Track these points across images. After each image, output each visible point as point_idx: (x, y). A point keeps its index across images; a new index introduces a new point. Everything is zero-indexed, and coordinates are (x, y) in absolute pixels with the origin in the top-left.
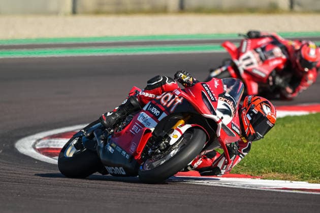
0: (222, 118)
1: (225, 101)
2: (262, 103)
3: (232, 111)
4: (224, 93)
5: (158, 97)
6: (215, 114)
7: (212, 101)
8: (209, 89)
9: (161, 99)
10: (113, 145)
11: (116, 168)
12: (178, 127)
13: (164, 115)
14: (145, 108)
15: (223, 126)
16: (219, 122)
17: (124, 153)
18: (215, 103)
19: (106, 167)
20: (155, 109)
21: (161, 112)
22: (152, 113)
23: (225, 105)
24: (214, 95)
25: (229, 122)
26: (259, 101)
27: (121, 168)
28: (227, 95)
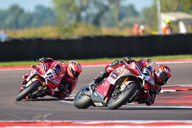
0: (145, 77)
1: (146, 69)
2: (164, 67)
3: (150, 74)
4: (146, 66)
6: (141, 76)
10: (97, 93)
11: (99, 103)
12: (125, 83)
13: (119, 77)
14: (110, 75)
15: (146, 81)
16: (143, 79)
17: (102, 96)
18: (142, 71)
19: (94, 103)
20: (115, 75)
21: (117, 76)
22: (114, 77)
23: (146, 71)
24: (140, 67)
25: (149, 79)
26: (162, 67)
27: (101, 103)
28: (147, 66)
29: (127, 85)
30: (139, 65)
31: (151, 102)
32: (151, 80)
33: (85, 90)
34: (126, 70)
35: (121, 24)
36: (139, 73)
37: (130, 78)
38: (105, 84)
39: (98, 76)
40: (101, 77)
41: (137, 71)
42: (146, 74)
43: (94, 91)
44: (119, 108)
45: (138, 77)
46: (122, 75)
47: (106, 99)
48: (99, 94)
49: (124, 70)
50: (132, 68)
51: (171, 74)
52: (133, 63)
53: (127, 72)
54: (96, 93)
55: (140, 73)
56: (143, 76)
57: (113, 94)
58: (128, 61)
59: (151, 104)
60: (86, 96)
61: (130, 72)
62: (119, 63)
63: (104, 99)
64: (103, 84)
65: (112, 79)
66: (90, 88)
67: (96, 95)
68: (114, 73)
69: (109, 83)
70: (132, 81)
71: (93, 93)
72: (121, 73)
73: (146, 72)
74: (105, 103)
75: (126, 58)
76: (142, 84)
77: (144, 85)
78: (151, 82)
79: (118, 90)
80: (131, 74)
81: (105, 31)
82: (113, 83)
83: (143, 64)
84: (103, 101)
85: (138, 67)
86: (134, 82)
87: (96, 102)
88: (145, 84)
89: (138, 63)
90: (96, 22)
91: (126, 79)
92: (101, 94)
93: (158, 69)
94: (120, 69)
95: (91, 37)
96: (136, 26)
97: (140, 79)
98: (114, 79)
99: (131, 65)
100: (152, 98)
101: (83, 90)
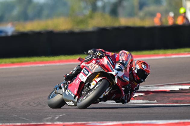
0: (117, 73)
1: (120, 65)
2: (142, 63)
3: (123, 69)
4: (119, 61)
5: (88, 65)
6: (113, 71)
7: (112, 65)
8: (111, 59)
9: (89, 66)
10: (69, 91)
12: (96, 79)
13: (90, 74)
14: (82, 71)
15: (118, 77)
16: (116, 75)
17: (72, 94)
18: (114, 66)
19: (66, 102)
20: (86, 71)
21: (89, 72)
22: (85, 73)
23: (119, 66)
24: (113, 62)
25: (122, 75)
26: (140, 63)
27: (72, 102)
28: (121, 61)
29: (97, 82)
30: (111, 60)
31: (127, 101)
32: (125, 76)
33: (58, 88)
34: (97, 66)
35: (141, 14)
36: (110, 69)
37: (101, 74)
38: (76, 81)
39: (70, 73)
40: (74, 73)
41: (109, 66)
42: (118, 70)
43: (66, 89)
44: (88, 107)
45: (110, 72)
46: (93, 71)
47: (77, 97)
48: (70, 93)
49: (96, 66)
50: (103, 63)
51: (150, 71)
52: (105, 57)
53: (98, 68)
54: (67, 91)
55: (112, 68)
56: (115, 72)
57: (83, 92)
58: (99, 55)
59: (126, 102)
60: (59, 94)
61: (101, 67)
62: (94, 58)
63: (75, 98)
64: (74, 81)
65: (84, 76)
66: (62, 85)
67: (67, 93)
68: (86, 69)
69: (80, 80)
70: (103, 78)
71: (65, 91)
72: (92, 68)
73: (119, 68)
74: (75, 102)
75: (98, 53)
76: (115, 81)
77: (116, 82)
78: (125, 78)
79: (88, 87)
80: (103, 70)
81: (124, 21)
82: (84, 80)
83: (115, 59)
84: (74, 100)
85: (110, 62)
86: (105, 79)
87: (67, 101)
88: (118, 80)
89: (110, 58)
90: (114, 12)
91: (98, 75)
92: (72, 93)
93: (135, 65)
94: (92, 65)
95: (108, 28)
96: (159, 15)
97: (112, 75)
98: (85, 76)
99: (103, 60)
100: (128, 96)
101: (57, 88)
